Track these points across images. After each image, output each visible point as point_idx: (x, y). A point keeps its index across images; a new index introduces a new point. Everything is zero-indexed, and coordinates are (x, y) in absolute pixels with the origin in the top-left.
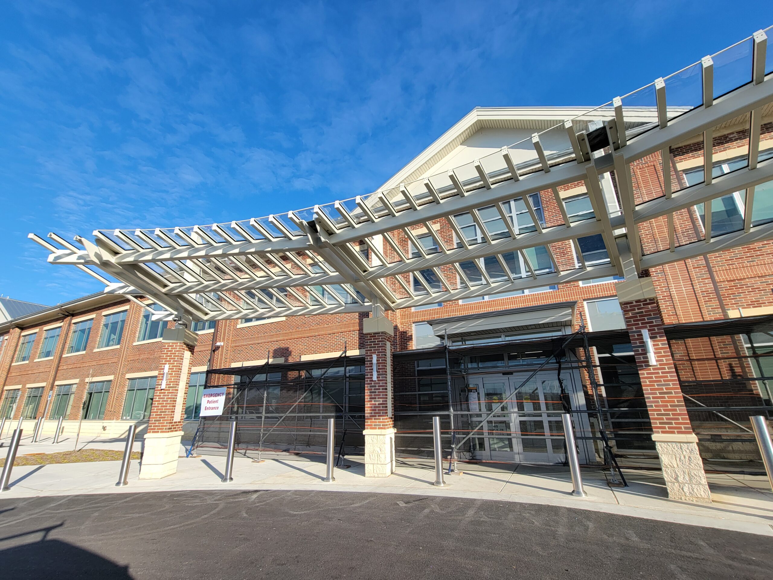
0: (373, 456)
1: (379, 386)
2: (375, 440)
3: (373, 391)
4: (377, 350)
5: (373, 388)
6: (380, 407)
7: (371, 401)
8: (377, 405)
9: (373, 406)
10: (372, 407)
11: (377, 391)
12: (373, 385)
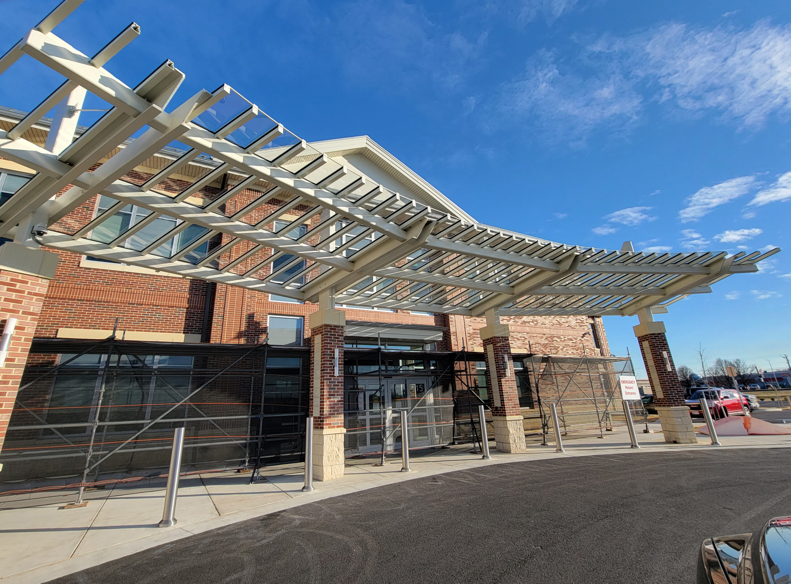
0: (332, 457)
1: (338, 382)
2: (334, 440)
3: (332, 387)
4: (337, 344)
5: (332, 384)
6: (339, 404)
7: (330, 398)
8: (336, 402)
9: (332, 403)
10: (331, 405)
11: (336, 387)
12: (332, 380)
